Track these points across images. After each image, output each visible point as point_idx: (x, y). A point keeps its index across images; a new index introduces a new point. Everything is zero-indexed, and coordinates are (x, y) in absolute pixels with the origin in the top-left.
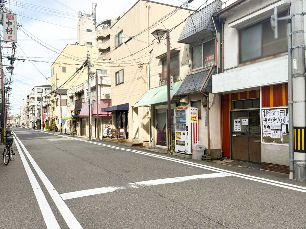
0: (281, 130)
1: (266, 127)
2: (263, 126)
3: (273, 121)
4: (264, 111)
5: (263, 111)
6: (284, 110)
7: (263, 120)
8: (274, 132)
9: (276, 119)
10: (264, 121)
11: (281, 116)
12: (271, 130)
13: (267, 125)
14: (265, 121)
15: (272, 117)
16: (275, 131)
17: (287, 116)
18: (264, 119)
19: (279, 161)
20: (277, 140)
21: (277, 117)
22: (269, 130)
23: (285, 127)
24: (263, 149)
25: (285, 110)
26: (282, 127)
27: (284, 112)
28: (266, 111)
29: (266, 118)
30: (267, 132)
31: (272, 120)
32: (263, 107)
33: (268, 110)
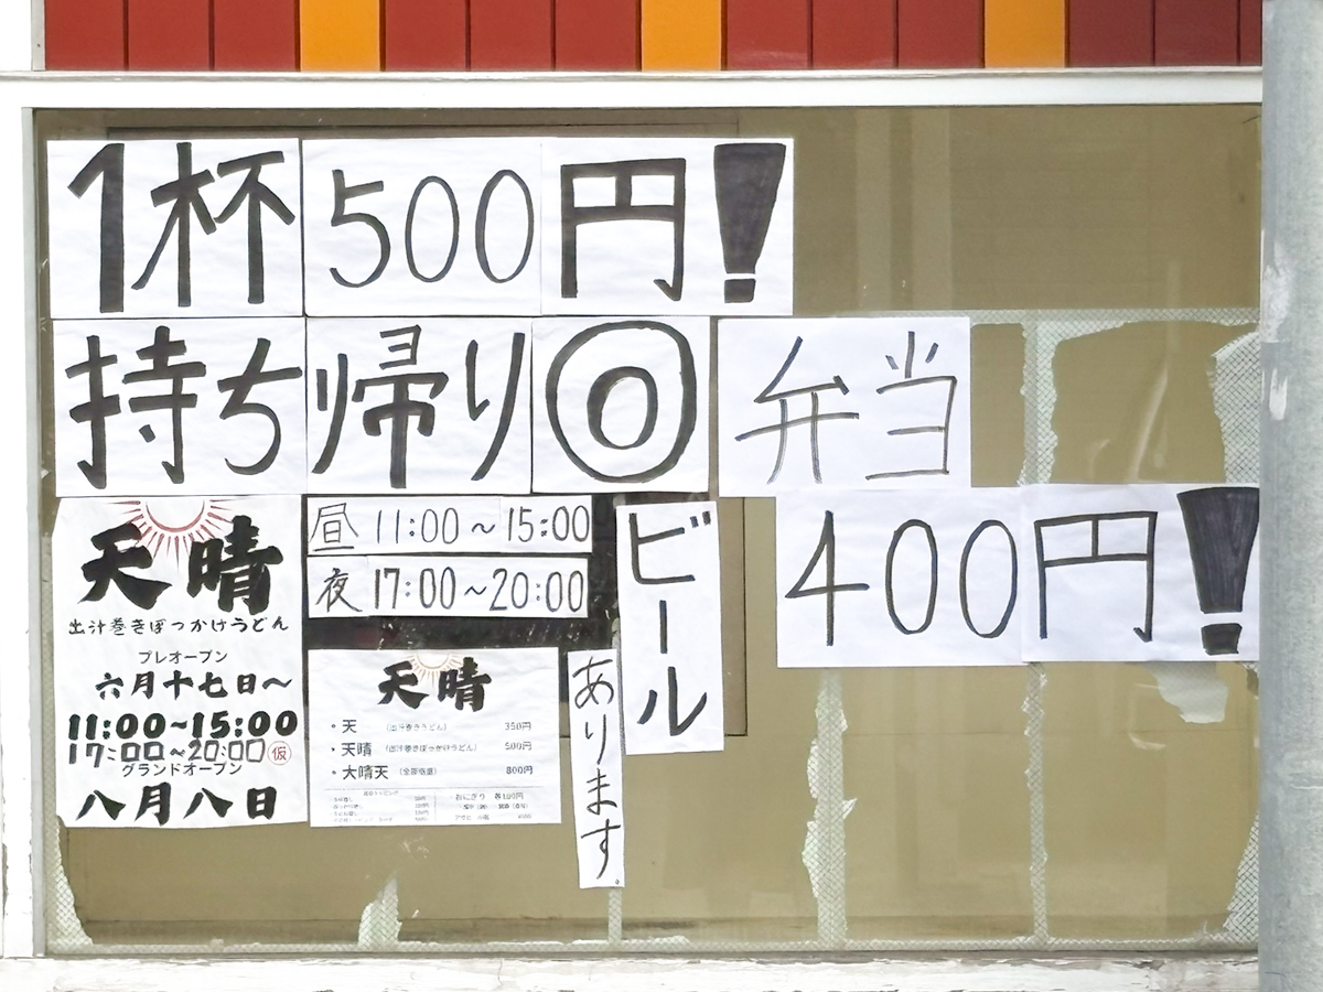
1: (170, 565)
3: (371, 422)
4: (109, 166)
5: (68, 156)
6: (676, 167)
7: (72, 392)
8: (397, 685)
9: (439, 381)
10: (97, 410)
12: (322, 633)
14: (121, 427)
16: (431, 664)
17: (740, 291)
18: (95, 363)
23: (701, 551)
27: (675, 213)
28: (149, 162)
29: (163, 346)
31: (336, 391)
33: (208, 152)
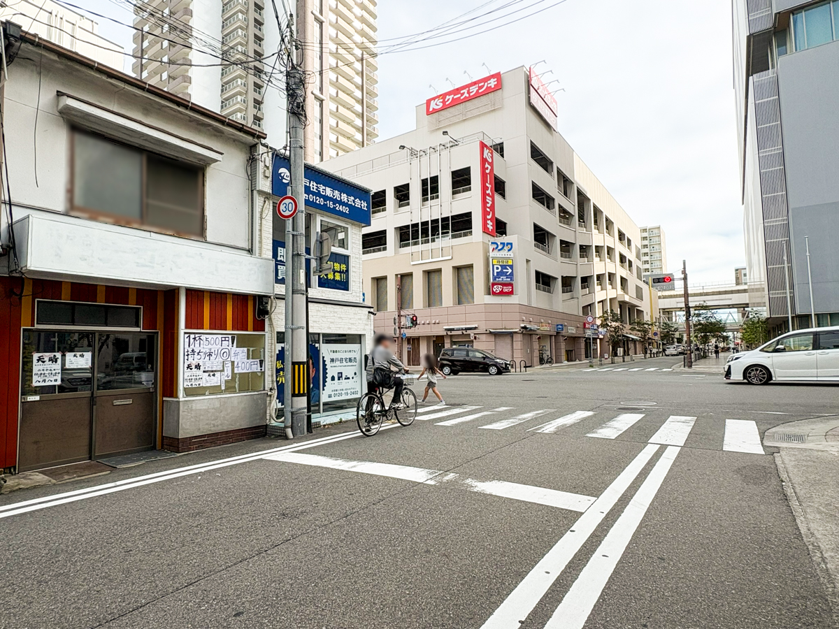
0: (223, 370)
1: (193, 367)
2: (186, 366)
3: (208, 356)
4: (189, 336)
5: (187, 335)
6: (228, 338)
7: (186, 354)
8: (209, 375)
9: (212, 352)
11: (223, 347)
12: (204, 372)
13: (194, 363)
14: (189, 356)
15: (205, 348)
16: (212, 374)
18: (188, 351)
19: (217, 426)
20: (215, 390)
21: (214, 348)
22: (200, 373)
23: (230, 365)
24: (184, 412)
25: (230, 336)
26: (223, 366)
27: (228, 341)
28: (192, 336)
29: (193, 350)
30: (193, 378)
31: (205, 354)
32: (186, 328)
33: (197, 336)
